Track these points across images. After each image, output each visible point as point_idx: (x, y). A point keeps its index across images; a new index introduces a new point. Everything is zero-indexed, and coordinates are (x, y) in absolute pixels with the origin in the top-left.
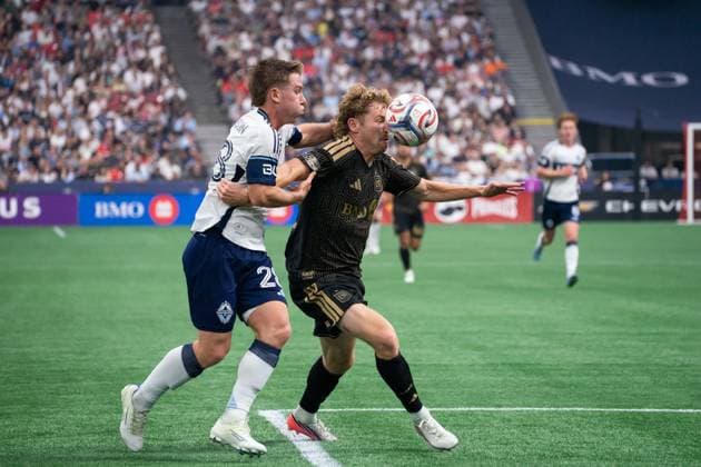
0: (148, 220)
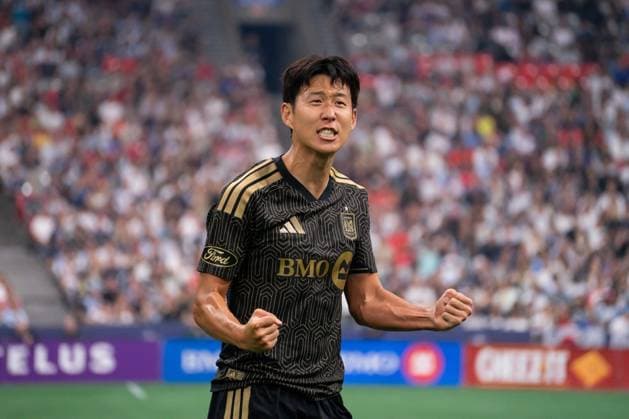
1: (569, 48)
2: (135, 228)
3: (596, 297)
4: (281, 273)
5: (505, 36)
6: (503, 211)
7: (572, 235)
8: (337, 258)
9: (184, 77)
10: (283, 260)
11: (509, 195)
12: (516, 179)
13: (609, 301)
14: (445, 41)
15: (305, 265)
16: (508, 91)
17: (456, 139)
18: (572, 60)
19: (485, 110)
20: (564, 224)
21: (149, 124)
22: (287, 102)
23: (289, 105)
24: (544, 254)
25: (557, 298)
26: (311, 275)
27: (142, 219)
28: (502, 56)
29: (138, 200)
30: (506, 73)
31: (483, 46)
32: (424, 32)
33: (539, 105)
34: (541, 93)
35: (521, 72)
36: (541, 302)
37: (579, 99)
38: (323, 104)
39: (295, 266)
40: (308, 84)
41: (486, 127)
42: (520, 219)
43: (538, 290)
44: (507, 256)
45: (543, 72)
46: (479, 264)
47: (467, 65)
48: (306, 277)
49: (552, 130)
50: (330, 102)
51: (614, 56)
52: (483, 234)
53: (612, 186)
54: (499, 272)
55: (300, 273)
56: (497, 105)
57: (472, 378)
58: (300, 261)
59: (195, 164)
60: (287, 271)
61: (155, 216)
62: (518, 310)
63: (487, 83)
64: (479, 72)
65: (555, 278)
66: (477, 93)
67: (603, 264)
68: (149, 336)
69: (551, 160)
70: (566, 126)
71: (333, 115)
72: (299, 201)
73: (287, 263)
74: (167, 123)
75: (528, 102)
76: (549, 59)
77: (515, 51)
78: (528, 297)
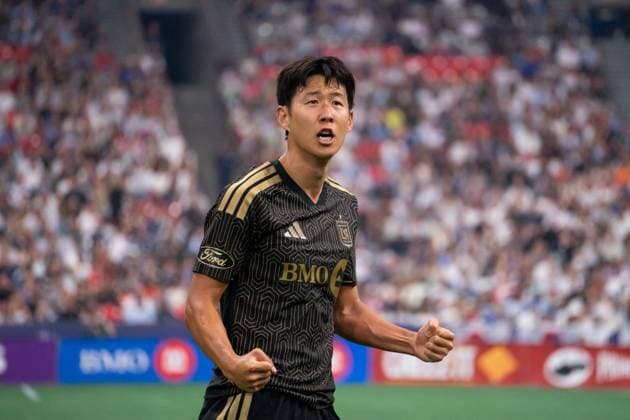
0: (153, 376)
1: (476, 40)
2: (30, 223)
3: (504, 292)
4: (284, 278)
5: (412, 28)
6: (411, 205)
7: (480, 230)
8: (335, 264)
9: (83, 66)
10: (286, 265)
11: (417, 189)
12: (424, 172)
13: (516, 296)
14: (352, 32)
15: (308, 270)
16: (416, 83)
17: (364, 131)
18: (478, 53)
19: (393, 103)
20: (472, 218)
21: (44, 114)
22: (283, 105)
23: (284, 108)
24: (452, 249)
25: (465, 293)
26: (313, 281)
27: (38, 214)
28: (410, 49)
29: (33, 194)
30: (414, 66)
31: (390, 39)
32: (332, 23)
33: (448, 98)
34: (449, 85)
35: (430, 65)
36: (449, 297)
37: (486, 92)
38: (320, 104)
39: (298, 272)
40: (304, 85)
41: (395, 120)
42: (428, 214)
43: (447, 285)
44: (415, 251)
45: (450, 65)
46: (388, 259)
47: (375, 56)
48: (308, 282)
49: (460, 124)
50: (326, 102)
51: (519, 49)
52: (392, 229)
53: (518, 180)
54: (407, 267)
55: (303, 278)
56: (405, 97)
57: (380, 375)
58: (303, 266)
59: (95, 156)
60: (290, 276)
61: (52, 211)
62: (427, 306)
63: (394, 76)
64: (387, 64)
65: (464, 273)
66: (385, 85)
67: (510, 259)
68: (44, 336)
69: (459, 153)
70: (474, 119)
71: (330, 116)
72: (299, 204)
73: (291, 268)
74: (64, 115)
75: (435, 94)
76: (455, 51)
77: (424, 42)
78: (435, 291)
